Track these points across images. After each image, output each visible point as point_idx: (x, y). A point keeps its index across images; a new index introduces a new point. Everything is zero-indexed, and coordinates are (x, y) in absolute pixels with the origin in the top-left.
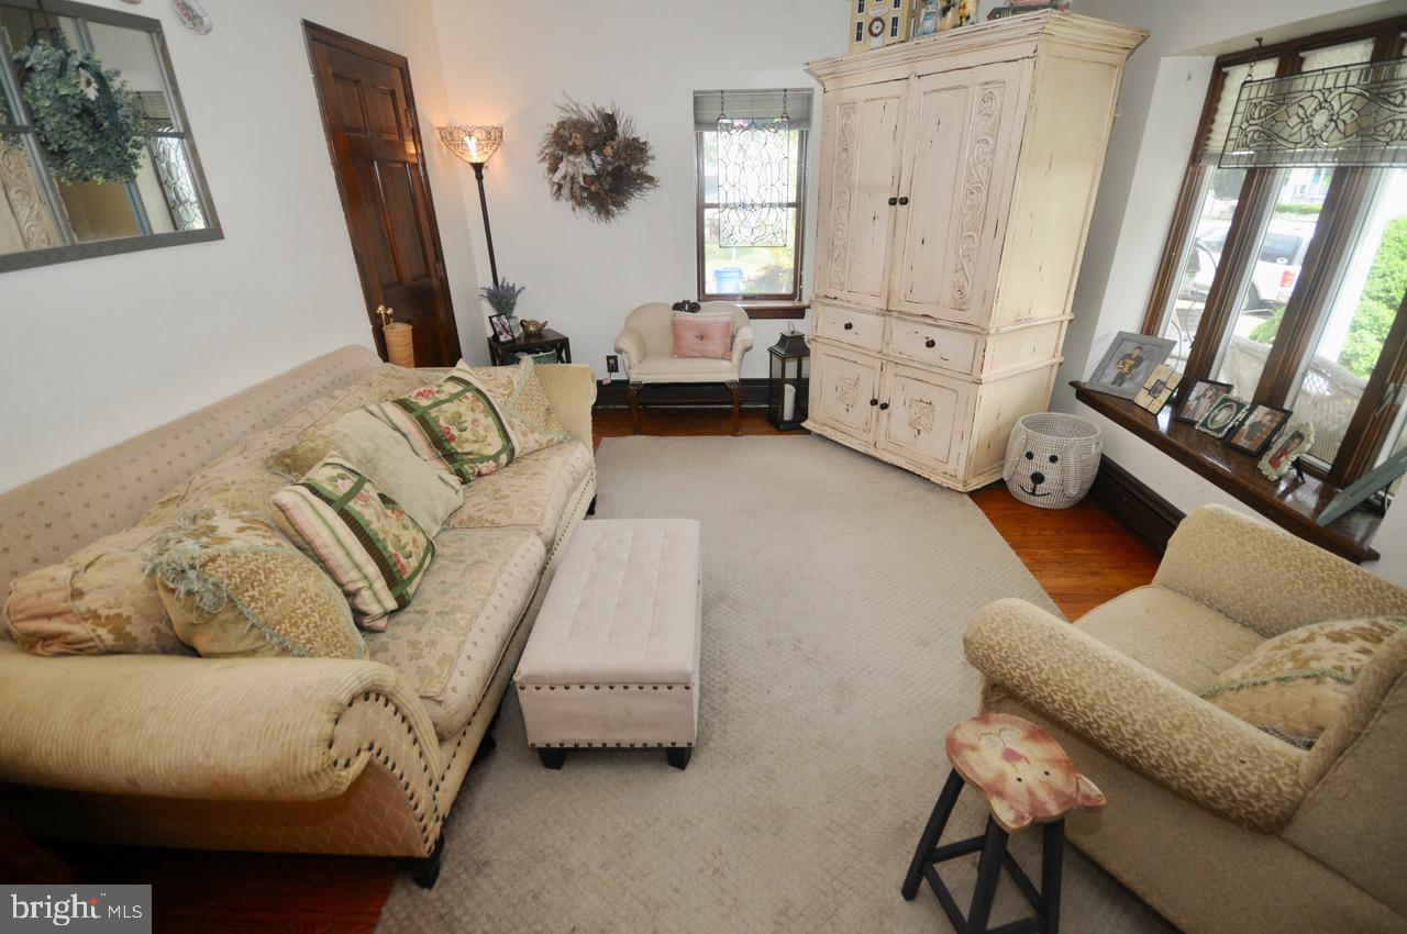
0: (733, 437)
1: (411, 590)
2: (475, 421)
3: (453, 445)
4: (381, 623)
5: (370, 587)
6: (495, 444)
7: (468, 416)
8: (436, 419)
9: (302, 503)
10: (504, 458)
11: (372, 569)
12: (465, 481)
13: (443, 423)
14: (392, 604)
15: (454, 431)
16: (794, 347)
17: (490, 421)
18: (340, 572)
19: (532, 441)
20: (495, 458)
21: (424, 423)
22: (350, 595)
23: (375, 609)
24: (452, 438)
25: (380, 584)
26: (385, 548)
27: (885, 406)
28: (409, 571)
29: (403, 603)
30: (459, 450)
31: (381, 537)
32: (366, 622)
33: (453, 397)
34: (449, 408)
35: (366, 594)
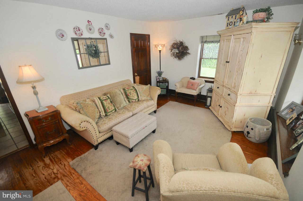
0: (194, 106)
1: (108, 114)
2: (133, 94)
3: (129, 96)
4: (103, 117)
5: (102, 112)
6: (136, 97)
7: (132, 93)
8: (127, 92)
9: (96, 99)
10: (137, 100)
11: (103, 110)
12: (129, 102)
13: (128, 93)
14: (104, 115)
15: (129, 94)
16: (210, 90)
17: (136, 94)
18: (99, 109)
19: (144, 98)
20: (135, 100)
21: (125, 93)
22: (100, 112)
23: (102, 115)
24: (129, 95)
25: (103, 112)
26: (106, 108)
27: (221, 107)
28: (108, 112)
29: (106, 115)
30: (129, 97)
31: (105, 106)
32: (101, 116)
33: (131, 89)
34: (130, 91)
35: (101, 112)
